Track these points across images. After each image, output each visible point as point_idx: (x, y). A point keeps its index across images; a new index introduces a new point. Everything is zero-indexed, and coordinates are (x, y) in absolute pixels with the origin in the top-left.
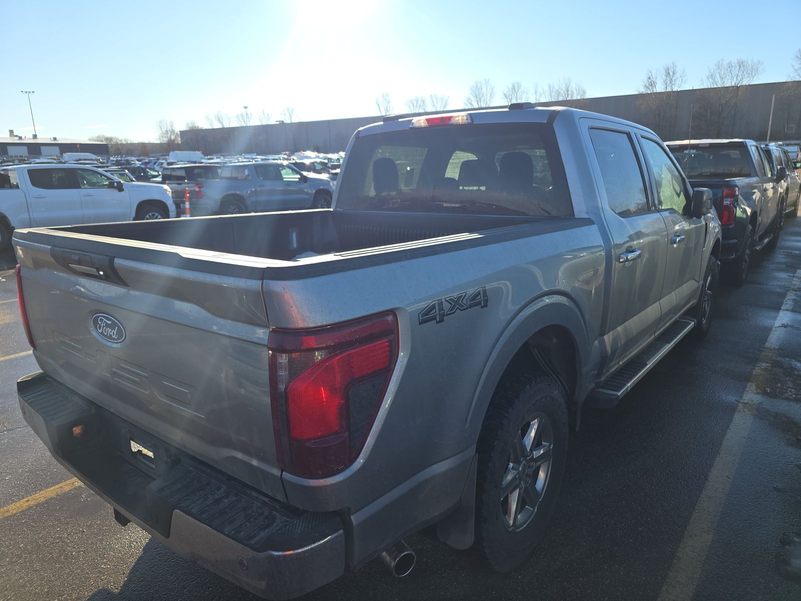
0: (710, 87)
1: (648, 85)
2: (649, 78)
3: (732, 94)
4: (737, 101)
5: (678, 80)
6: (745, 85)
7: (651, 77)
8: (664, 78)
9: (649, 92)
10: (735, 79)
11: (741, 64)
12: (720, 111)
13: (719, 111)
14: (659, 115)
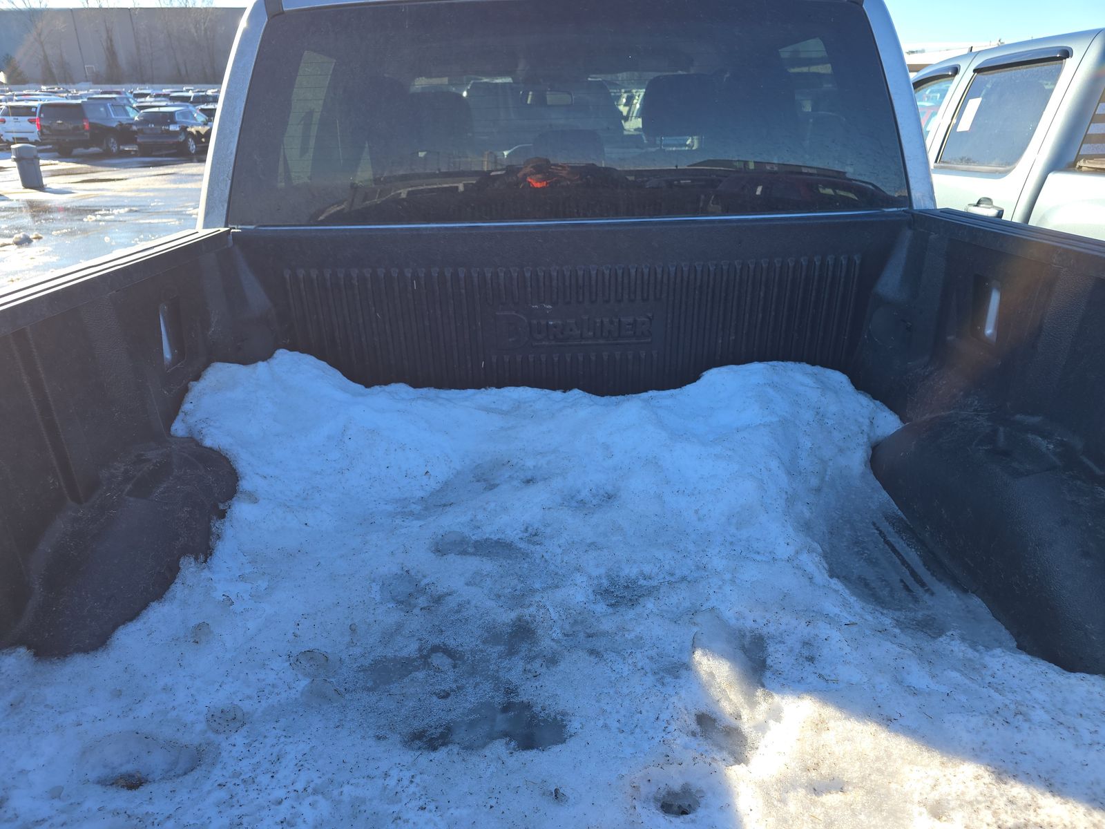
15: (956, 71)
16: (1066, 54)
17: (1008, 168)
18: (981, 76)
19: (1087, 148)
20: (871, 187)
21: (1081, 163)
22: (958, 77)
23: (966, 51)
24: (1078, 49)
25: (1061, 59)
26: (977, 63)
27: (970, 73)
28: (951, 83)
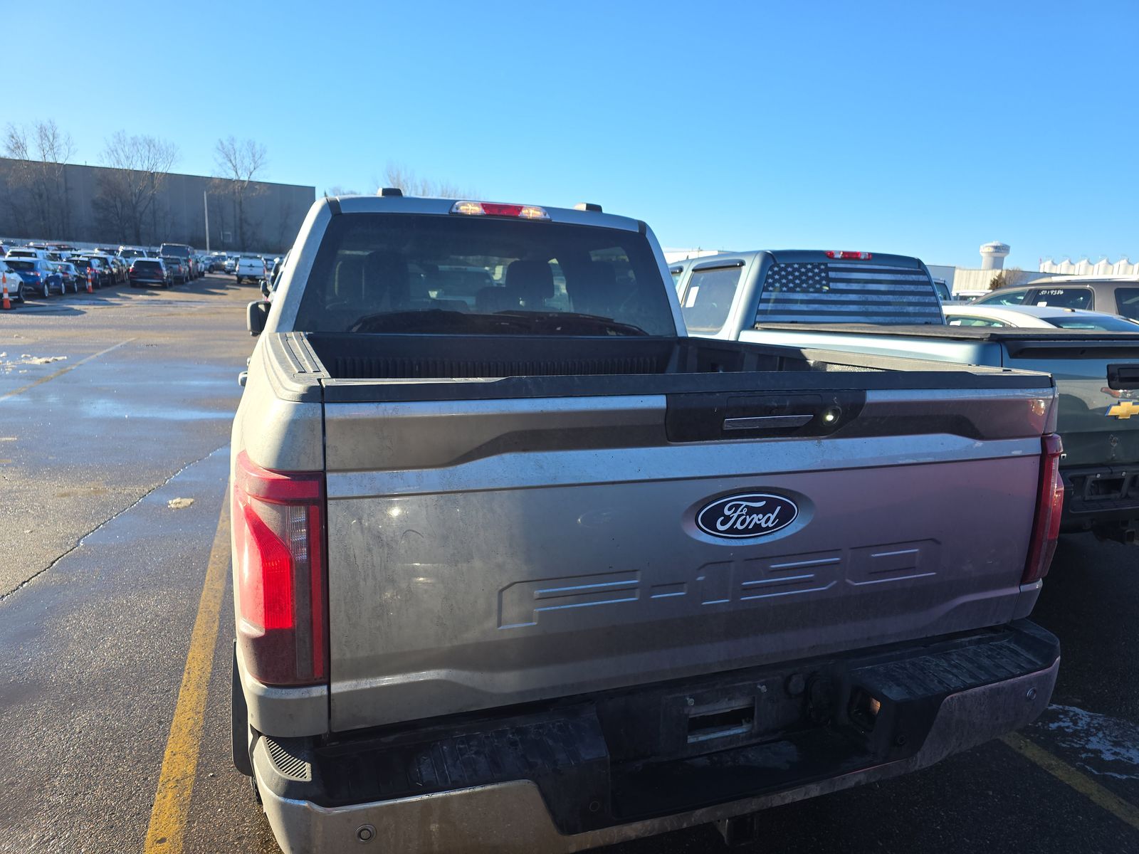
0: (113, 167)
1: (13, 148)
2: (13, 137)
3: (146, 182)
4: (155, 192)
5: (62, 147)
6: (162, 173)
7: (15, 136)
8: (39, 141)
9: (17, 158)
10: (146, 162)
11: (150, 143)
12: (134, 202)
13: (132, 203)
14: (41, 196)
15: (681, 270)
16: (742, 264)
17: (719, 329)
18: (697, 274)
19: (759, 318)
20: (635, 329)
21: (757, 325)
22: (683, 274)
23: (685, 259)
24: (748, 261)
25: (740, 266)
26: (693, 265)
27: (690, 272)
28: (679, 276)
